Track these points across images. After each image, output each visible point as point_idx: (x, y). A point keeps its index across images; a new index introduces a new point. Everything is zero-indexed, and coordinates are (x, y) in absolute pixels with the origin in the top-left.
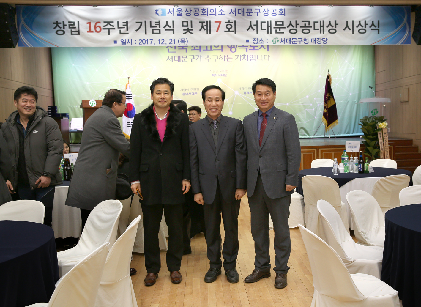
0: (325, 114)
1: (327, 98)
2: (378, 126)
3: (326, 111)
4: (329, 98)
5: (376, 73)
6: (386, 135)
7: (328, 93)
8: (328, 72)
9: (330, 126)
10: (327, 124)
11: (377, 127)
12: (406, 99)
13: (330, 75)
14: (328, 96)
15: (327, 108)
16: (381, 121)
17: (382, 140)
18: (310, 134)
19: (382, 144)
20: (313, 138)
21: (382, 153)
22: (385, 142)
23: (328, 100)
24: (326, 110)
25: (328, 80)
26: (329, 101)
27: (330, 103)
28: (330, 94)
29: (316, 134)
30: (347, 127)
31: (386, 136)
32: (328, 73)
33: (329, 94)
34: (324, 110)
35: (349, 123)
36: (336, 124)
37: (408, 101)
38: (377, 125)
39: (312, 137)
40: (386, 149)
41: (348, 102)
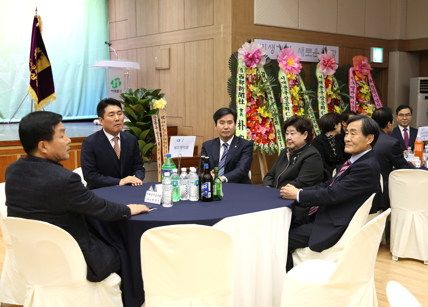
0: (32, 83)
1: (35, 55)
2: (152, 105)
3: (35, 78)
4: (39, 55)
5: (110, 23)
6: (163, 120)
7: (37, 48)
8: (36, 10)
9: (42, 102)
10: (37, 99)
11: (151, 107)
12: (166, 66)
13: (39, 17)
14: (37, 53)
15: (36, 73)
16: (157, 98)
17: (158, 129)
18: (4, 116)
19: (159, 134)
20: (10, 123)
21: (159, 149)
22: (163, 132)
23: (37, 58)
24: (35, 76)
25: (37, 26)
26: (39, 61)
27: (42, 64)
28: (40, 50)
29: (16, 116)
30: (68, 105)
31: (164, 122)
32: (36, 13)
33: (39, 48)
34: (31, 75)
35: (72, 100)
36: (51, 100)
37: (169, 69)
38: (150, 103)
39: (7, 120)
40: (164, 142)
41: (69, 64)
